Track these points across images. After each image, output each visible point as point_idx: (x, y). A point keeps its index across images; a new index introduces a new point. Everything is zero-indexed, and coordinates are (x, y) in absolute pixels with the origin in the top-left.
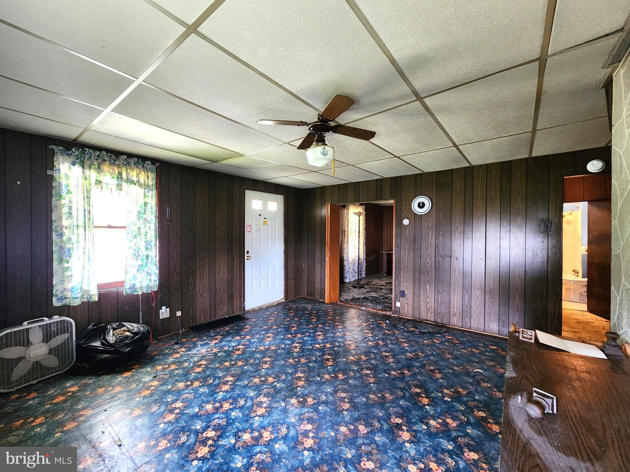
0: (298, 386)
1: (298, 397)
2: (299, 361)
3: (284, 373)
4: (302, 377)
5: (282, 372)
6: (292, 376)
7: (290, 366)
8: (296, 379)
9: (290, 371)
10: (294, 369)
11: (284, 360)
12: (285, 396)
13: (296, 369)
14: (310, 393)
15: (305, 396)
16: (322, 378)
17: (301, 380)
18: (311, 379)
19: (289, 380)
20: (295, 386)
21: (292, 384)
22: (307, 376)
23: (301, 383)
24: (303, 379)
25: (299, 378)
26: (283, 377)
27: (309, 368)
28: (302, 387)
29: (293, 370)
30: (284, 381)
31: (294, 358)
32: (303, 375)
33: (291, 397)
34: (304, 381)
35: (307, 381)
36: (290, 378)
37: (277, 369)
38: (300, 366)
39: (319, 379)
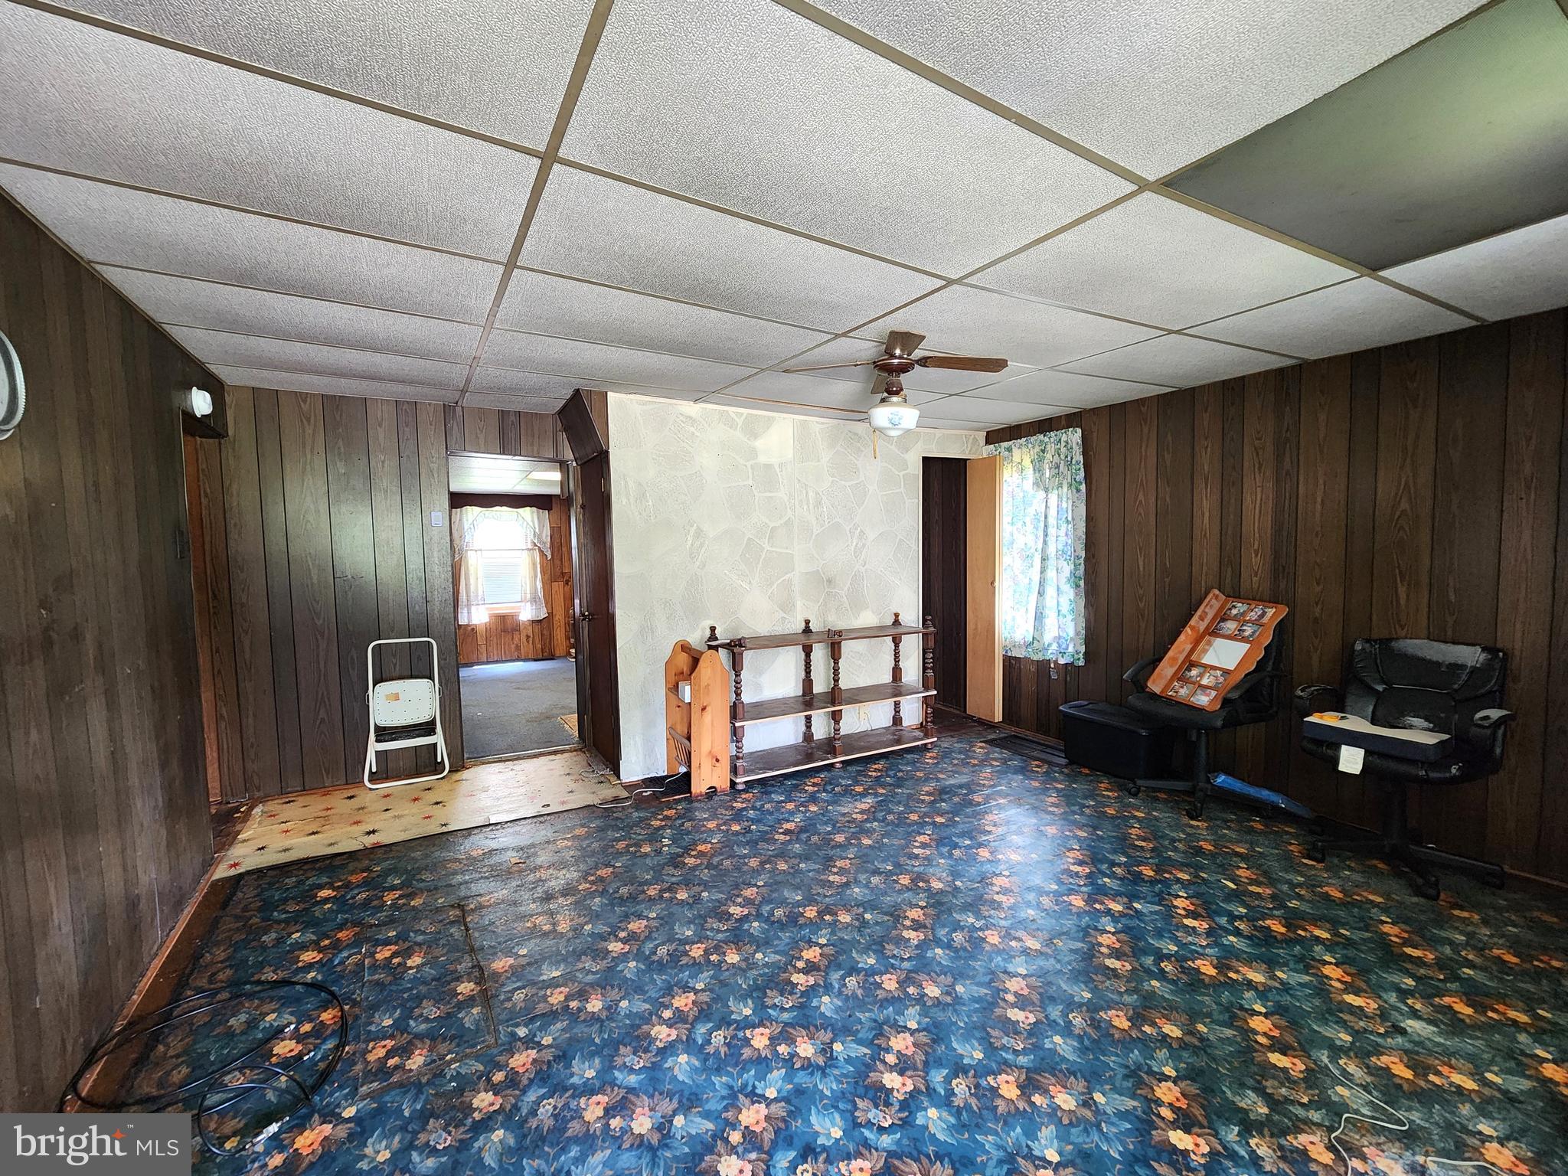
0: (922, 908)
1: (929, 890)
2: (902, 984)
3: (956, 950)
4: (908, 928)
5: (961, 953)
6: (934, 936)
7: (938, 969)
8: (925, 927)
9: (938, 951)
10: (925, 957)
11: (958, 1000)
12: (954, 896)
13: (920, 957)
14: (900, 892)
15: (913, 888)
16: (860, 918)
17: (913, 920)
18: (886, 918)
19: (944, 926)
20: (930, 911)
21: (938, 916)
22: (896, 928)
23: (914, 914)
24: (908, 923)
25: (917, 926)
26: (958, 937)
27: (880, 952)
28: (912, 906)
29: (929, 954)
30: (957, 927)
31: (921, 999)
32: (906, 934)
33: (941, 892)
34: (906, 918)
35: (899, 916)
36: (942, 933)
37: (977, 965)
38: (906, 965)
39: (868, 916)
